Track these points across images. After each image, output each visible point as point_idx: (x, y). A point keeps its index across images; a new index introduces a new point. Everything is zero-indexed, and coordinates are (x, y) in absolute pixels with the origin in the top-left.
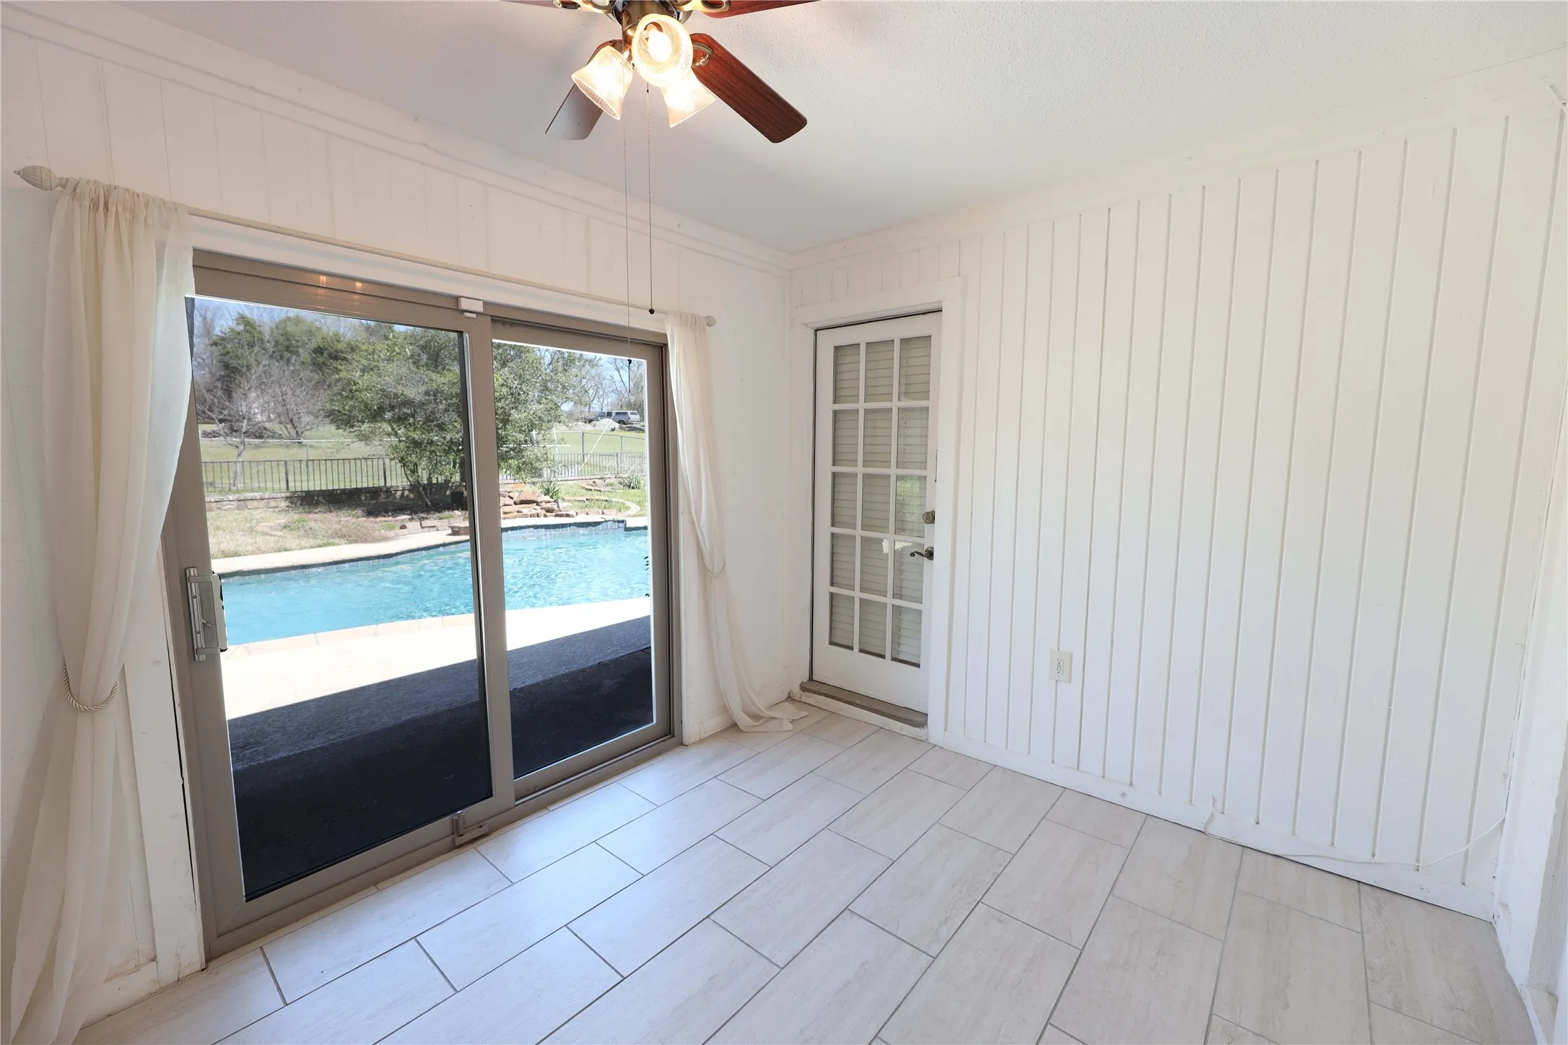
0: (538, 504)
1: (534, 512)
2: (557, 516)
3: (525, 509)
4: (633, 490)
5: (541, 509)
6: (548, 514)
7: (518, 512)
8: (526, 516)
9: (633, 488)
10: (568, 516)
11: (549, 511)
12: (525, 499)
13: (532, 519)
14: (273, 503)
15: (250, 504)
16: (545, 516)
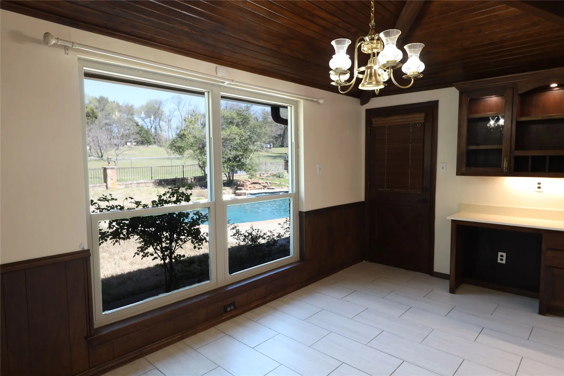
0: (259, 184)
1: (259, 187)
2: (268, 189)
3: (257, 186)
4: (281, 179)
5: (262, 186)
6: (265, 188)
7: (254, 187)
8: (257, 189)
9: (281, 178)
10: (273, 189)
11: (265, 187)
12: (254, 182)
13: (259, 190)
14: (147, 185)
15: (141, 185)
16: (264, 189)
